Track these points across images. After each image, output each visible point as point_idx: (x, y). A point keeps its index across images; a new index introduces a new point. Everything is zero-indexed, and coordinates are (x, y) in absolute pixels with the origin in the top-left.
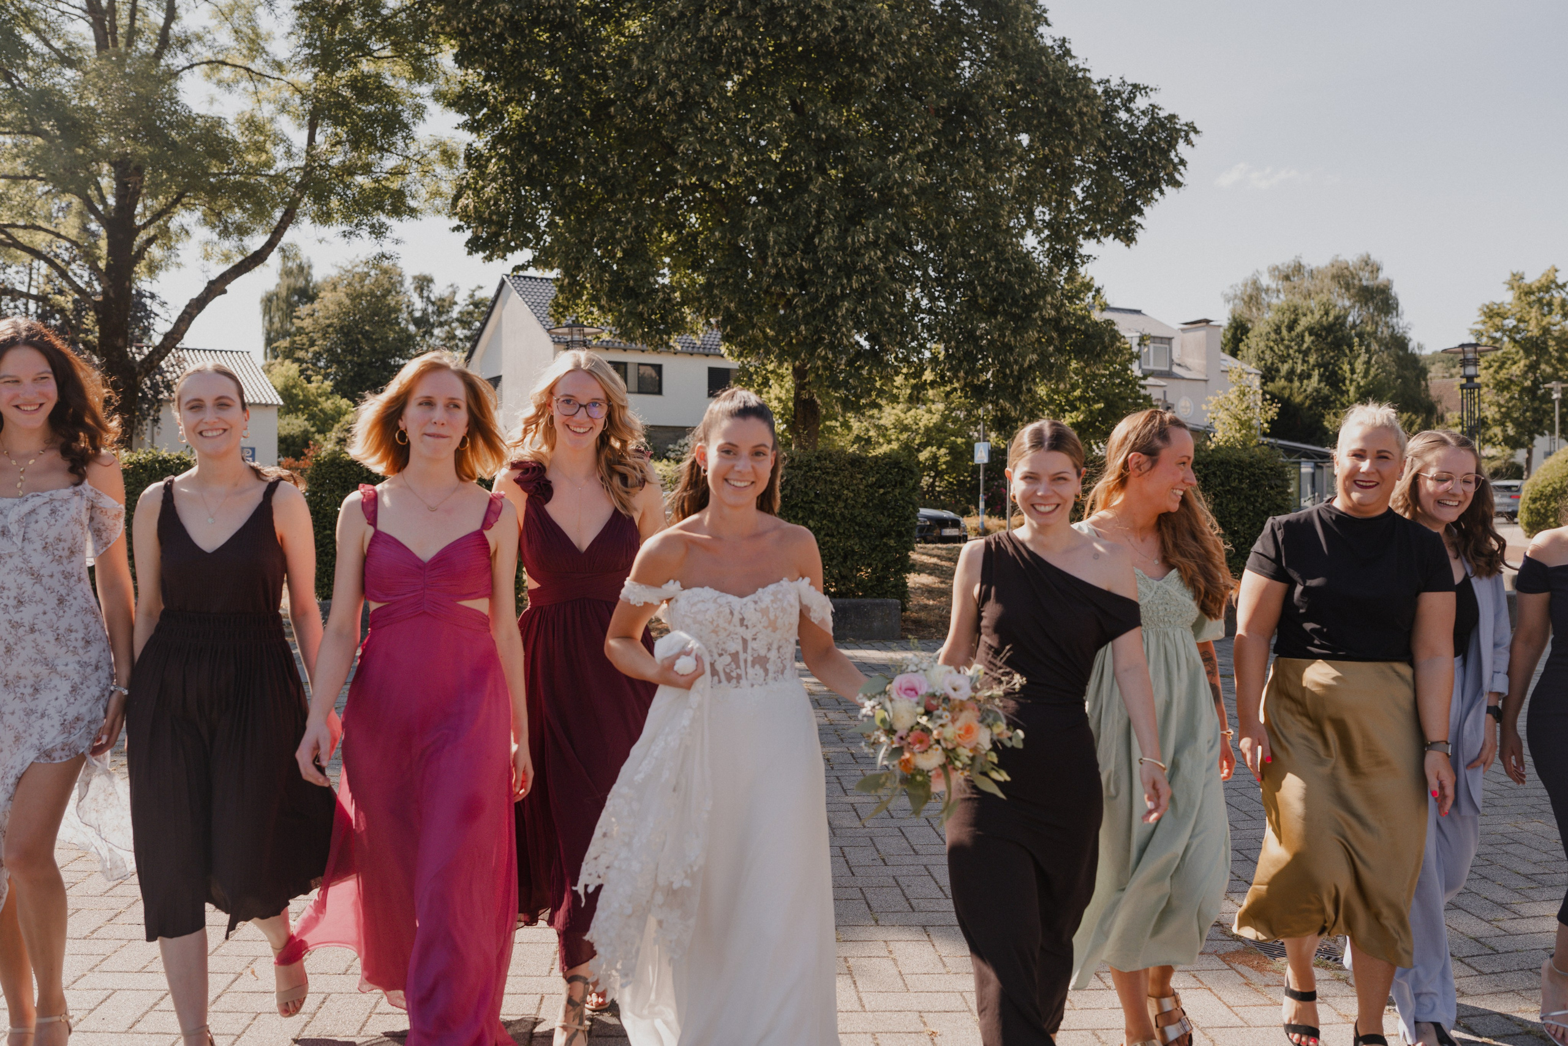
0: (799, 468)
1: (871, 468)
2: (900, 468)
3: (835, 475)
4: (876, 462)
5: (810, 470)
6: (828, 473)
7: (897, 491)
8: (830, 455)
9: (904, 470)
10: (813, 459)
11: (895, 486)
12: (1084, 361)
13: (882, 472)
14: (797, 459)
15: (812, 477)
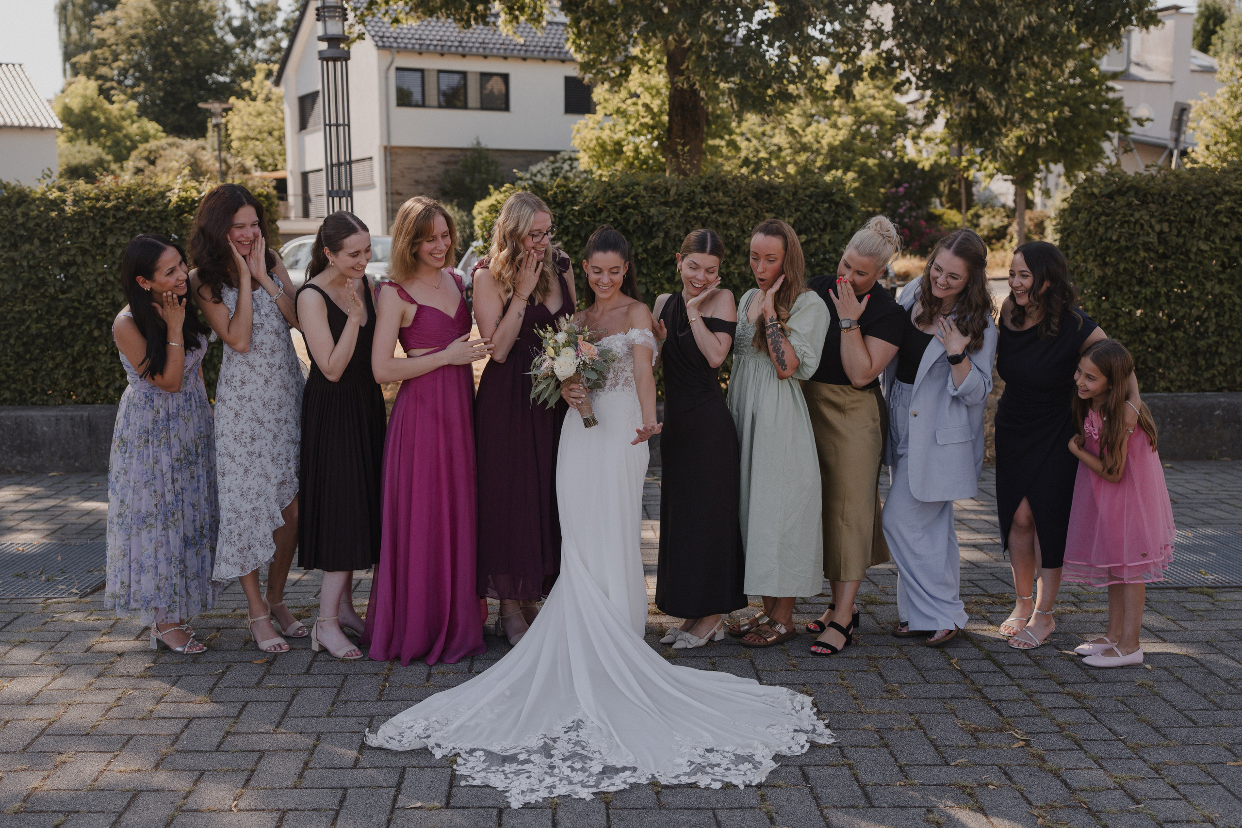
0: (677, 204)
1: (788, 202)
2: (833, 201)
3: (732, 214)
4: (795, 194)
5: (693, 207)
6: (721, 212)
7: (826, 238)
8: (724, 183)
9: (838, 205)
10: (698, 189)
11: (824, 230)
12: (1094, 37)
13: (805, 209)
14: (673, 191)
15: (695, 218)
